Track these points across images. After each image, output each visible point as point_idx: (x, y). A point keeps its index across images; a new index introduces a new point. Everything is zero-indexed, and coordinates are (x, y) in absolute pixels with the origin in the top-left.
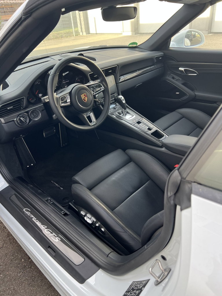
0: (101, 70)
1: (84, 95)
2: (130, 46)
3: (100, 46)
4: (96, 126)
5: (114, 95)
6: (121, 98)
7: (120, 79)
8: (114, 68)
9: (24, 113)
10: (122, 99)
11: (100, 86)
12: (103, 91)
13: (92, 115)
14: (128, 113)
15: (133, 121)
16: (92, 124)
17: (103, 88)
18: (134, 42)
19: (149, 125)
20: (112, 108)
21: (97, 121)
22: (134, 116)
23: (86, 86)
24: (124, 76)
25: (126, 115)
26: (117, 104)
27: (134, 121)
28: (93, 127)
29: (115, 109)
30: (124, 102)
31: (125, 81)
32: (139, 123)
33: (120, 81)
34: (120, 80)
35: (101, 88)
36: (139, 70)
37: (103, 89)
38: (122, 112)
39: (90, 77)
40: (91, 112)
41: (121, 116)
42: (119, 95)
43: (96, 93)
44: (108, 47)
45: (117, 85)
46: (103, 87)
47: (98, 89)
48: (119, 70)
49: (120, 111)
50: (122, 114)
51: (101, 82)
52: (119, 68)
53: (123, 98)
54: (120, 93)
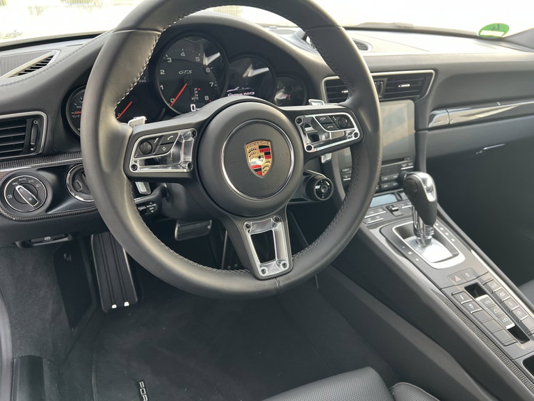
0: (370, 75)
1: (260, 147)
2: (486, 33)
3: (394, 24)
4: (282, 282)
5: (400, 166)
6: (424, 181)
7: (432, 117)
8: (421, 79)
9: (39, 170)
10: (425, 187)
11: (343, 123)
12: (353, 146)
13: (280, 230)
14: (437, 237)
15: (452, 276)
16: (267, 274)
17: (356, 135)
18: (498, 25)
19: (518, 313)
20: (381, 207)
21: (292, 262)
22: (461, 258)
23: (285, 112)
24: (449, 110)
25: (428, 242)
26: (403, 195)
27: (458, 279)
28: (267, 285)
29: (392, 211)
30: (431, 197)
31: (449, 126)
32: (475, 290)
33: (431, 125)
34: (431, 120)
35: (348, 131)
36: (504, 100)
37: (354, 138)
38: (415, 230)
39: (327, 90)
40: (277, 220)
41: (406, 241)
42: (417, 169)
43: (319, 149)
44: (416, 28)
45: (417, 136)
46: (357, 131)
47: (331, 134)
48: (435, 88)
49: (409, 223)
50: (414, 238)
51: (353, 109)
52: (439, 82)
53: (430, 182)
54: (423, 164)
